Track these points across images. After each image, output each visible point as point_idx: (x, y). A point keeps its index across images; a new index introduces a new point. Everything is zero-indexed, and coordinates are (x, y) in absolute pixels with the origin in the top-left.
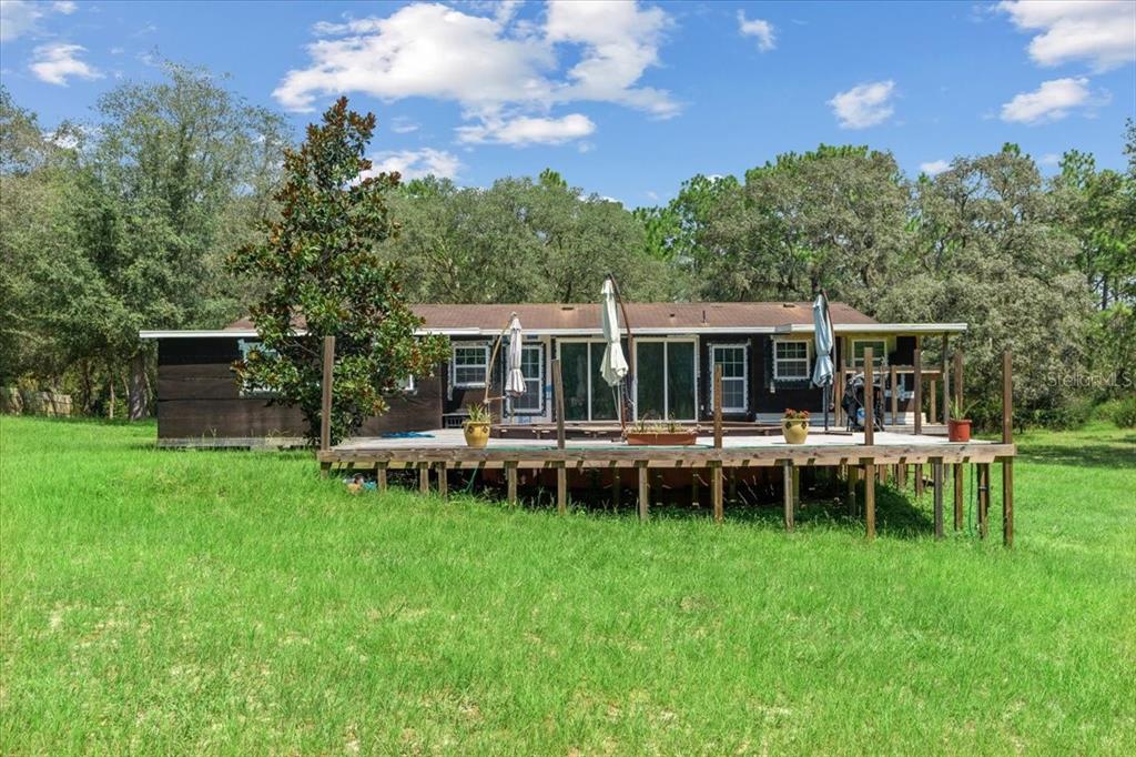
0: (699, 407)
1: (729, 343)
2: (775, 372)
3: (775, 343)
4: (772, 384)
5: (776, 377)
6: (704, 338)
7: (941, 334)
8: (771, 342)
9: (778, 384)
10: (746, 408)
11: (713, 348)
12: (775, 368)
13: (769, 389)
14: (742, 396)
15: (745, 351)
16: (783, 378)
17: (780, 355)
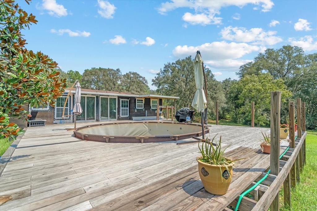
0: (117, 115)
1: (125, 99)
2: (137, 107)
3: (137, 99)
4: (136, 110)
5: (137, 108)
6: (119, 97)
7: (174, 99)
8: (135, 99)
9: (137, 110)
10: (128, 116)
11: (121, 100)
12: (137, 105)
13: (135, 111)
14: (128, 112)
15: (128, 101)
16: (138, 108)
17: (138, 103)
